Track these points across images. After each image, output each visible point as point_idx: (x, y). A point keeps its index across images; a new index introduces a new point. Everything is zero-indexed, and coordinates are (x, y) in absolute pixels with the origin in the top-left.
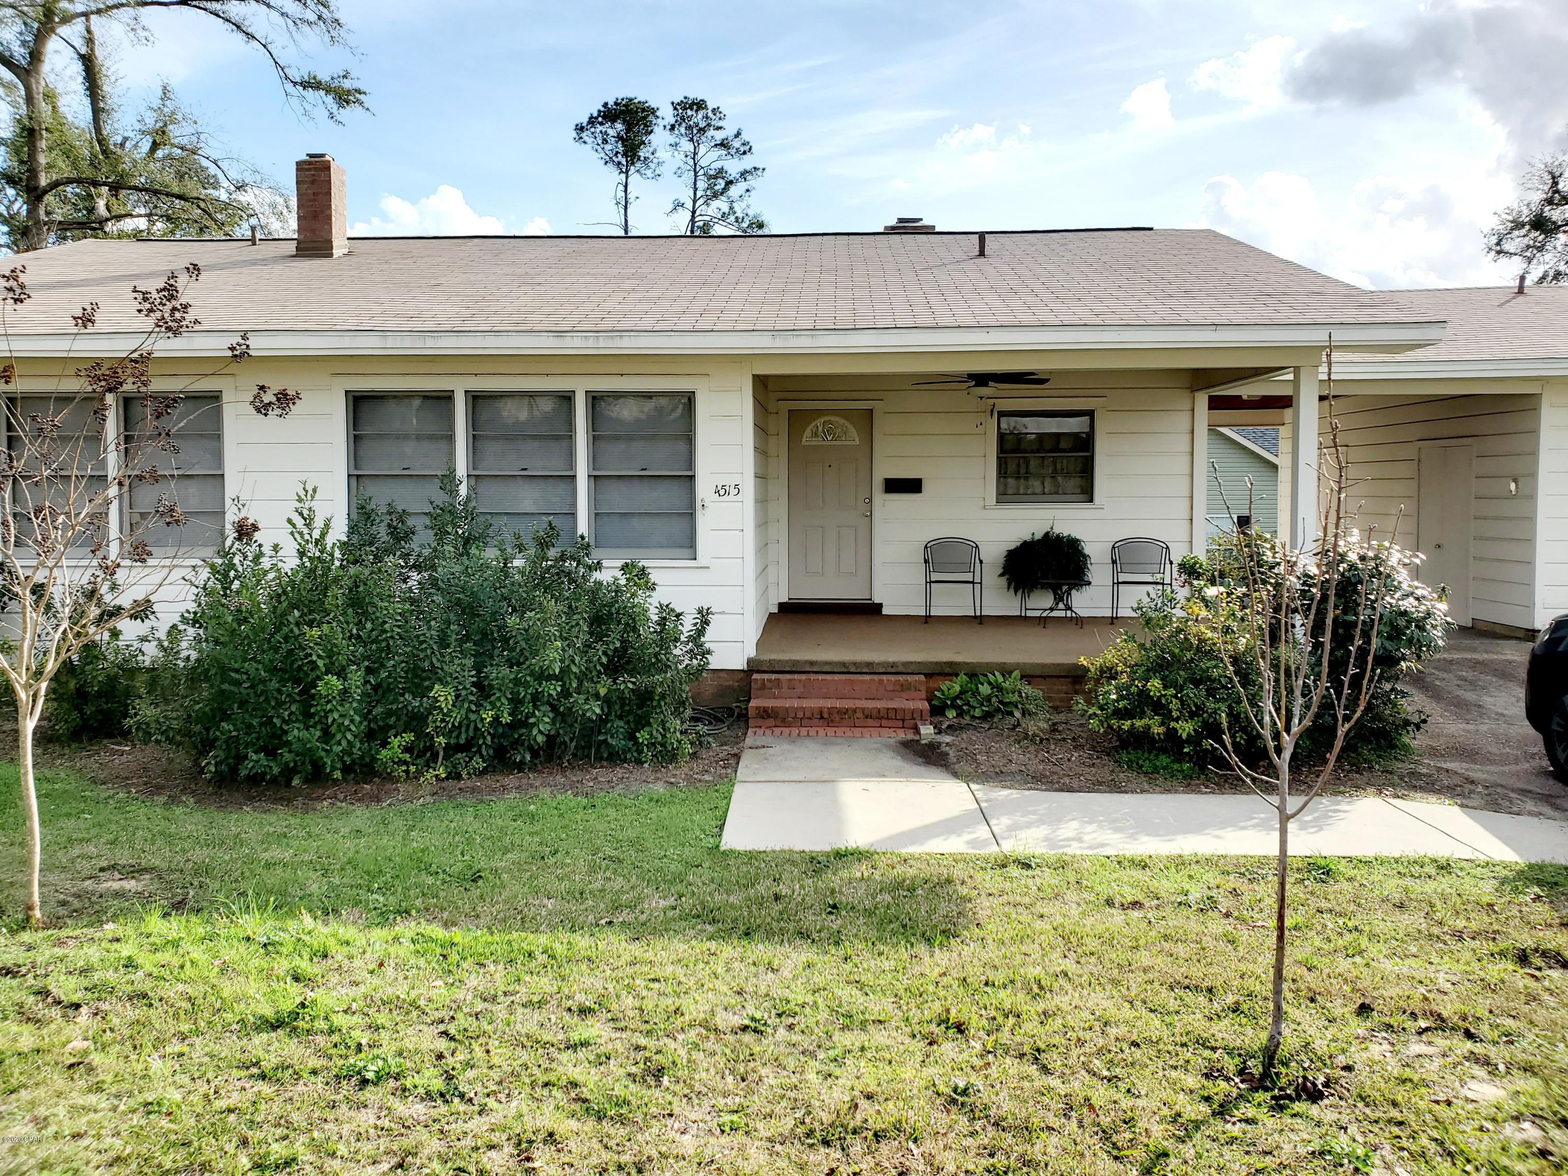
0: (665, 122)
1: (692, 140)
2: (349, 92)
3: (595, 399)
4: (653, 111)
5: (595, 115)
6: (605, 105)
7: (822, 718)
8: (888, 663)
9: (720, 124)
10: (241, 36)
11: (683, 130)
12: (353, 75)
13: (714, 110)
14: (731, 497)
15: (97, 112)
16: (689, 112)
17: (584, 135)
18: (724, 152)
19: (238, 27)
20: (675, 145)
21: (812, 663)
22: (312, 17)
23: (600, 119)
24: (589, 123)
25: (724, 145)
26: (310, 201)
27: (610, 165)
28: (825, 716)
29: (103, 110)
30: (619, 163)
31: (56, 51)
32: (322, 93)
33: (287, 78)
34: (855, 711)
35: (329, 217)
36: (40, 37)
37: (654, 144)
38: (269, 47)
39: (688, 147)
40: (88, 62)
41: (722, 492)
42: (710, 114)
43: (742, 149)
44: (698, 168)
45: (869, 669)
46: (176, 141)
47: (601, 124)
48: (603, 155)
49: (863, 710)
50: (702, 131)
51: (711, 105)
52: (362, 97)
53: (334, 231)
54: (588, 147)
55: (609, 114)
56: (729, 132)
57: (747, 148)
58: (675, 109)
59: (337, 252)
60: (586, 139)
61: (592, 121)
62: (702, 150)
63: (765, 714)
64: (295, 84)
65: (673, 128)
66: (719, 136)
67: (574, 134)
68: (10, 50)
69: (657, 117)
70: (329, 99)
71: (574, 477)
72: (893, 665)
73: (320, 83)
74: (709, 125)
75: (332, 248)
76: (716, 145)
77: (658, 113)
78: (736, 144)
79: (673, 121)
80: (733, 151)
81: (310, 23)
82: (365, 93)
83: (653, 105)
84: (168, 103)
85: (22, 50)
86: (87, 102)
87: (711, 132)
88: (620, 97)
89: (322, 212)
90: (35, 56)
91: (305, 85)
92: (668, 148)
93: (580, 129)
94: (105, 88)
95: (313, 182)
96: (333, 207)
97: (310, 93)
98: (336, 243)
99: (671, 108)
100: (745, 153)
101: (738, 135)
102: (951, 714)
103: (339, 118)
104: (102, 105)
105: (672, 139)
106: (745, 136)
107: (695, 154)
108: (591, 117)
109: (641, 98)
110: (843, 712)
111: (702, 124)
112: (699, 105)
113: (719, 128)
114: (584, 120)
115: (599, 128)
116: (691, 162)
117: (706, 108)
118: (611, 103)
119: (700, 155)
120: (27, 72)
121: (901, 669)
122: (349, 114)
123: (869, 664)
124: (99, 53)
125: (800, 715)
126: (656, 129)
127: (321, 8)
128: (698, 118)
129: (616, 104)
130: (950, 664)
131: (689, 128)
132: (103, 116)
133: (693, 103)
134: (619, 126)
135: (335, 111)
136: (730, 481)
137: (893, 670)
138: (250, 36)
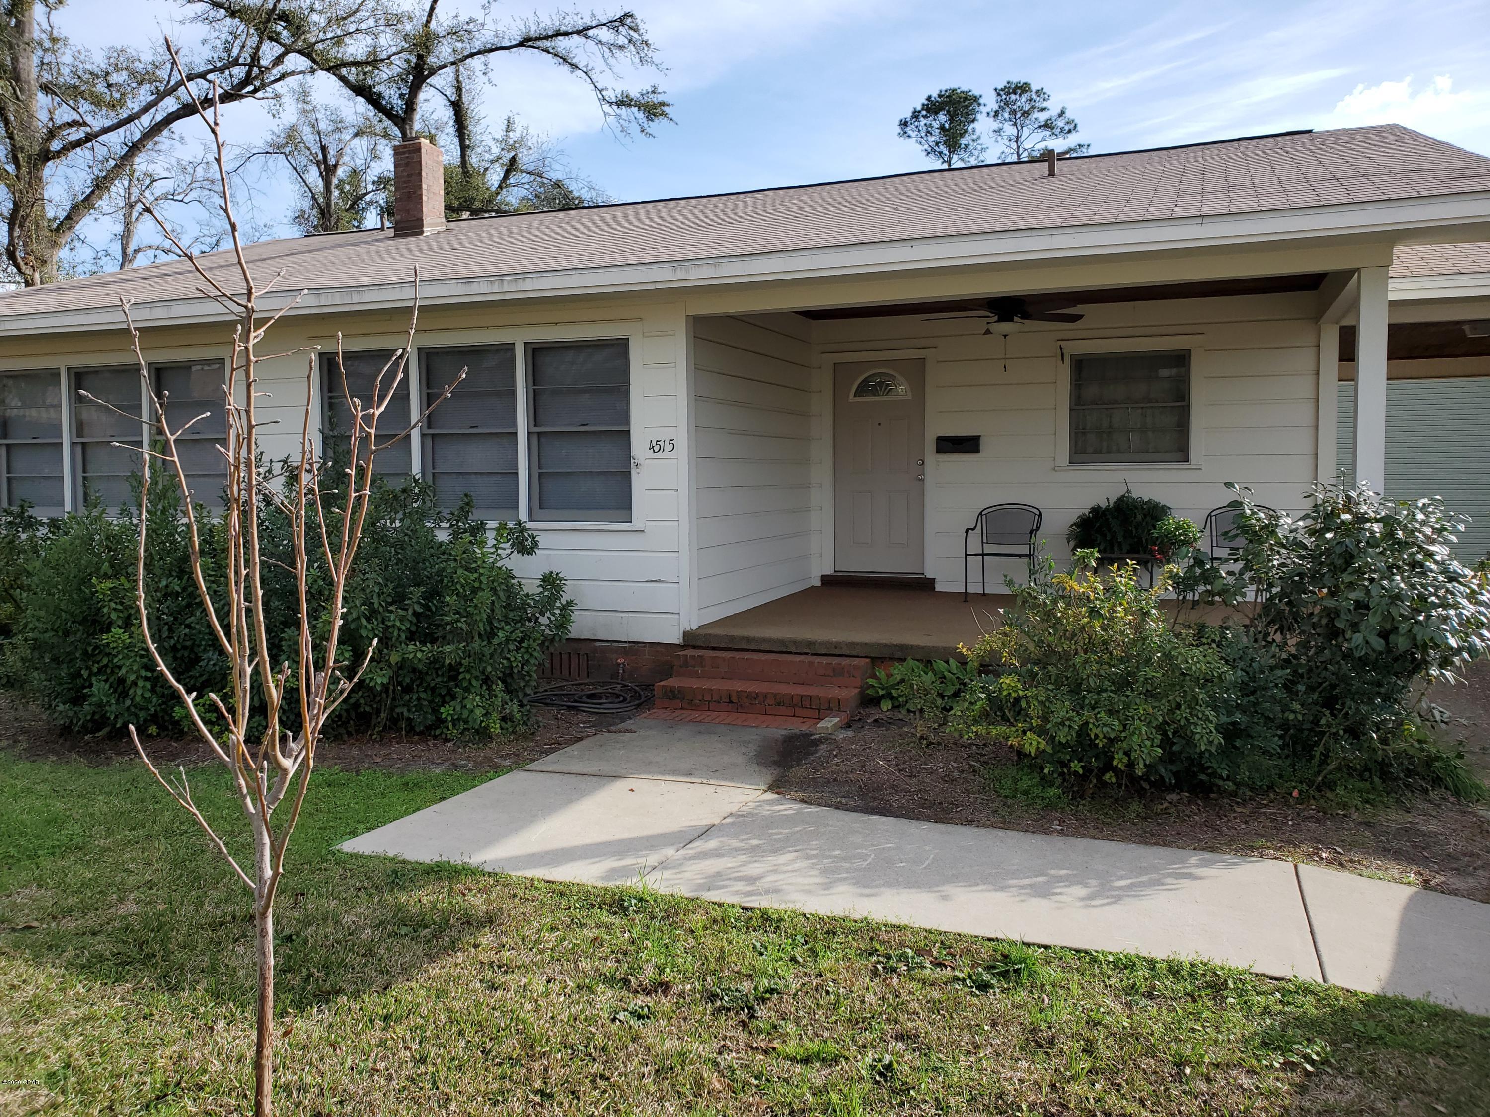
0: (988, 109)
1: (1015, 124)
2: (655, 106)
3: (536, 351)
4: (976, 99)
5: (919, 108)
6: (929, 98)
7: (731, 702)
8: (831, 643)
9: (1045, 105)
10: (566, 67)
11: (1006, 115)
12: (660, 90)
13: (1037, 92)
14: (666, 454)
15: (464, 148)
16: (1013, 97)
17: (908, 129)
18: (1048, 133)
19: (564, 59)
20: (998, 131)
21: (749, 640)
22: (622, 40)
23: (924, 113)
24: (912, 117)
25: (1048, 125)
26: (405, 182)
27: (932, 156)
28: (734, 699)
29: (468, 147)
30: (941, 153)
31: (426, 100)
32: (635, 109)
33: (604, 99)
34: (765, 696)
35: (420, 197)
36: (415, 88)
37: (978, 133)
38: (590, 74)
39: (1010, 130)
40: (457, 107)
41: (657, 448)
42: (1034, 97)
43: (1067, 128)
44: (1021, 150)
45: (810, 649)
46: (524, 168)
47: (925, 117)
48: (926, 147)
49: (775, 695)
50: (1026, 114)
51: (1034, 88)
52: (666, 109)
53: (425, 210)
54: (913, 140)
55: (932, 107)
56: (1054, 112)
57: (1072, 126)
58: (999, 95)
59: (427, 231)
60: (910, 133)
61: (916, 115)
62: (1026, 131)
63: (672, 694)
64: (611, 103)
65: (996, 114)
66: (1043, 117)
67: (899, 130)
68: (390, 103)
69: (979, 105)
70: (641, 115)
71: (516, 434)
72: (837, 645)
73: (631, 100)
74: (1033, 107)
75: (422, 226)
76: (1040, 127)
77: (981, 101)
78: (1061, 123)
79: (996, 107)
80: (1057, 131)
81: (621, 47)
82: (668, 105)
83: (976, 92)
84: (511, 134)
85: (400, 102)
86: (456, 141)
87: (1036, 114)
88: (944, 89)
89: (415, 193)
90: (410, 106)
91: (620, 103)
92: (992, 134)
93: (904, 124)
94: (470, 127)
95: (407, 164)
96: (424, 186)
97: (623, 111)
98: (426, 221)
99: (994, 94)
100: (1069, 131)
101: (1062, 114)
102: (886, 705)
103: (649, 130)
104: (467, 143)
105: (995, 125)
106: (1069, 114)
107: (1017, 138)
108: (915, 111)
109: (965, 88)
110: (753, 697)
111: (1027, 107)
112: (1023, 88)
113: (1043, 110)
114: (908, 114)
115: (923, 121)
116: (1014, 146)
117: (1030, 90)
118: (935, 95)
119: (1023, 138)
120: (404, 120)
121: (845, 651)
122: (658, 126)
123: (810, 644)
124: (465, 99)
125: (707, 698)
126: (979, 116)
127: (632, 33)
128: (1022, 102)
129: (940, 96)
130: (903, 648)
131: (1013, 112)
132: (468, 152)
133: (1017, 87)
134: (942, 117)
135: (645, 125)
136: (664, 435)
137: (837, 652)
138: (574, 66)
